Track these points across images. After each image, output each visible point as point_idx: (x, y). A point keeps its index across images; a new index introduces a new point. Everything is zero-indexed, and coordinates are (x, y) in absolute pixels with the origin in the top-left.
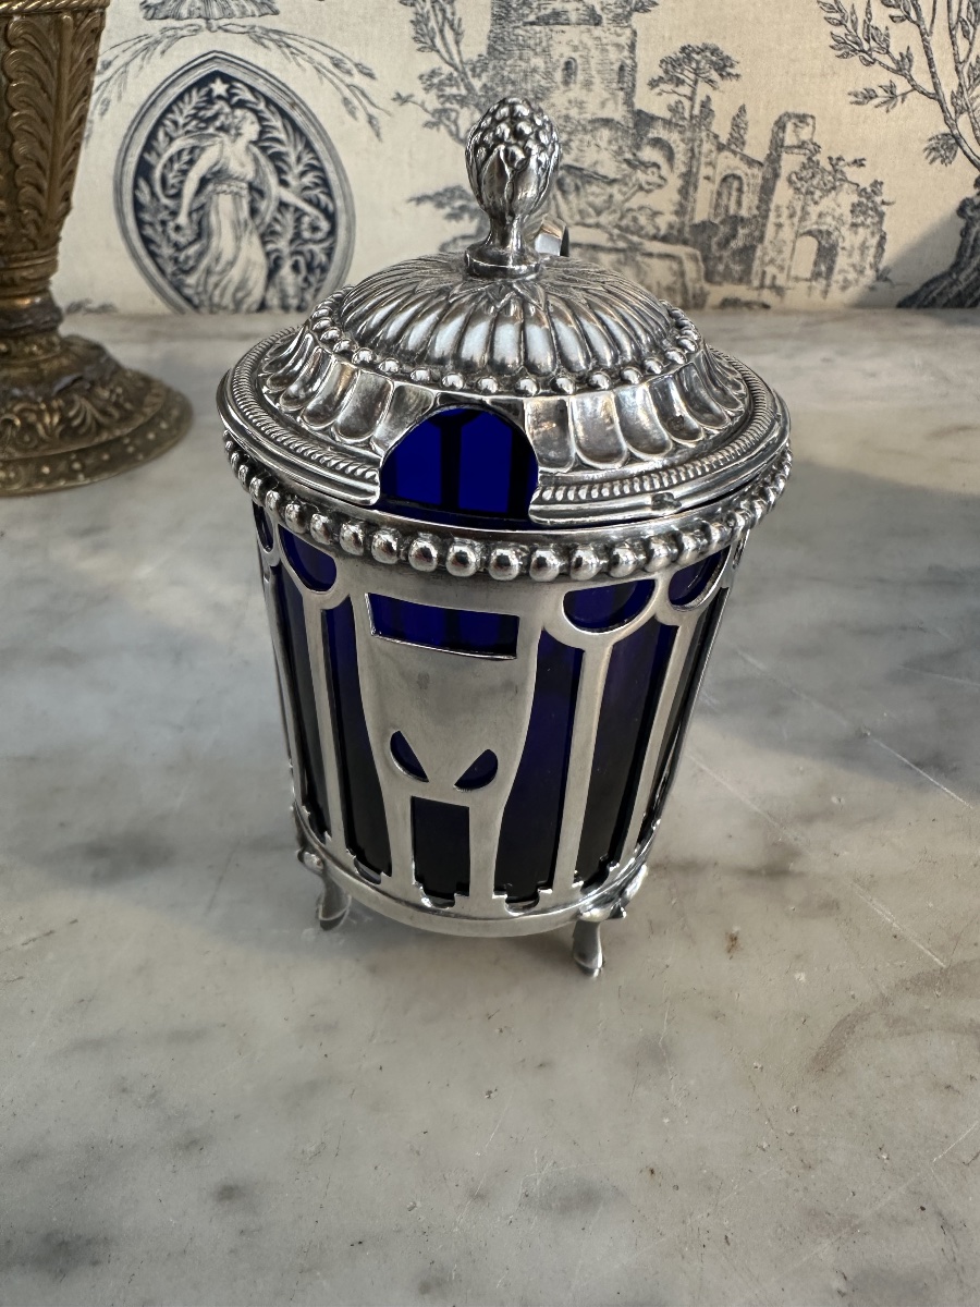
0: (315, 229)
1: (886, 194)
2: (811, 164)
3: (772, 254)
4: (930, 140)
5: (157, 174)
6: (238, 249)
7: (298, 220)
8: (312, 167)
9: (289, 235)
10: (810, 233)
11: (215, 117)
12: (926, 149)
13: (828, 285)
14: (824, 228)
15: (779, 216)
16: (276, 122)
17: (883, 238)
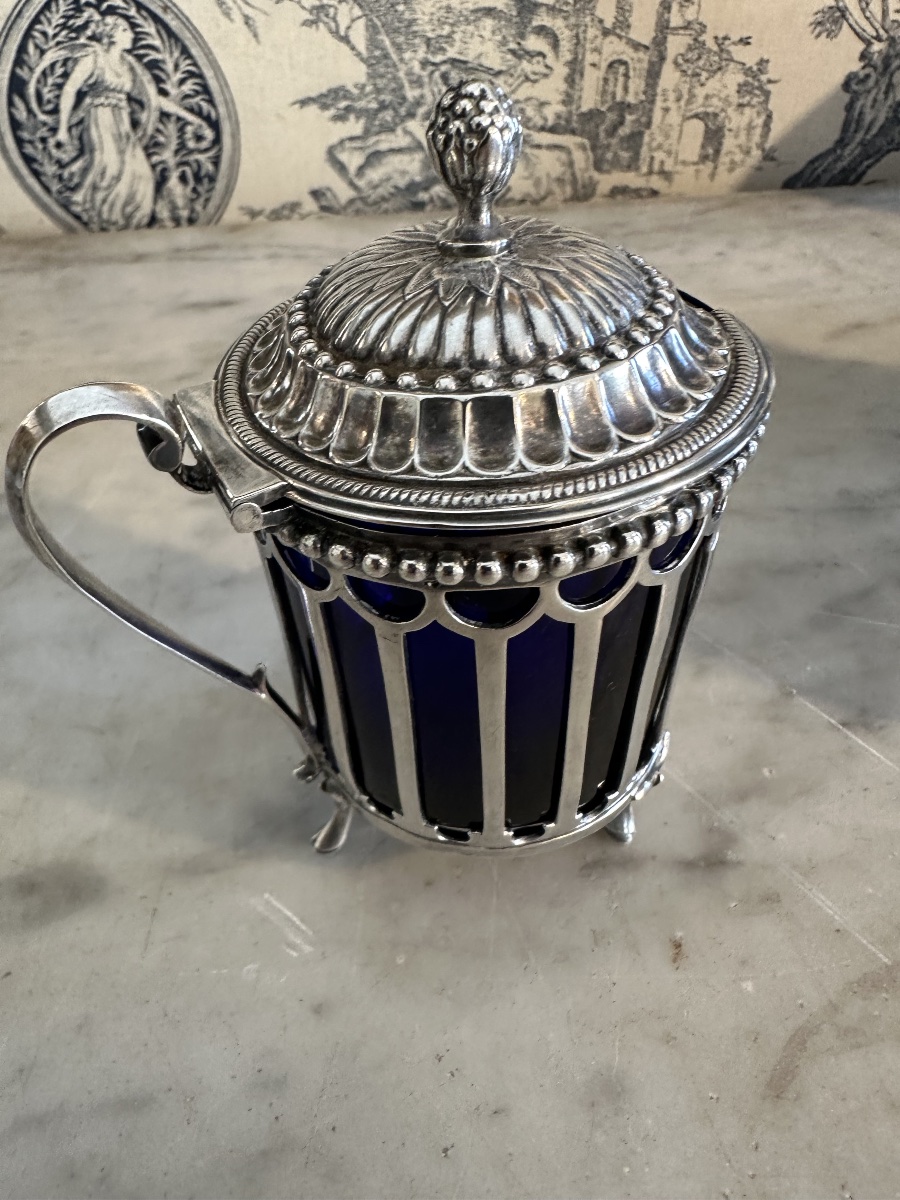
0: (199, 138)
1: (772, 72)
2: (697, 45)
3: (659, 139)
4: (816, 13)
5: (31, 90)
6: (123, 162)
7: (181, 131)
8: (191, 74)
9: (173, 145)
10: (696, 116)
11: (85, 26)
12: (811, 24)
13: (716, 168)
14: (710, 110)
15: (665, 100)
16: (150, 28)
17: (769, 117)
